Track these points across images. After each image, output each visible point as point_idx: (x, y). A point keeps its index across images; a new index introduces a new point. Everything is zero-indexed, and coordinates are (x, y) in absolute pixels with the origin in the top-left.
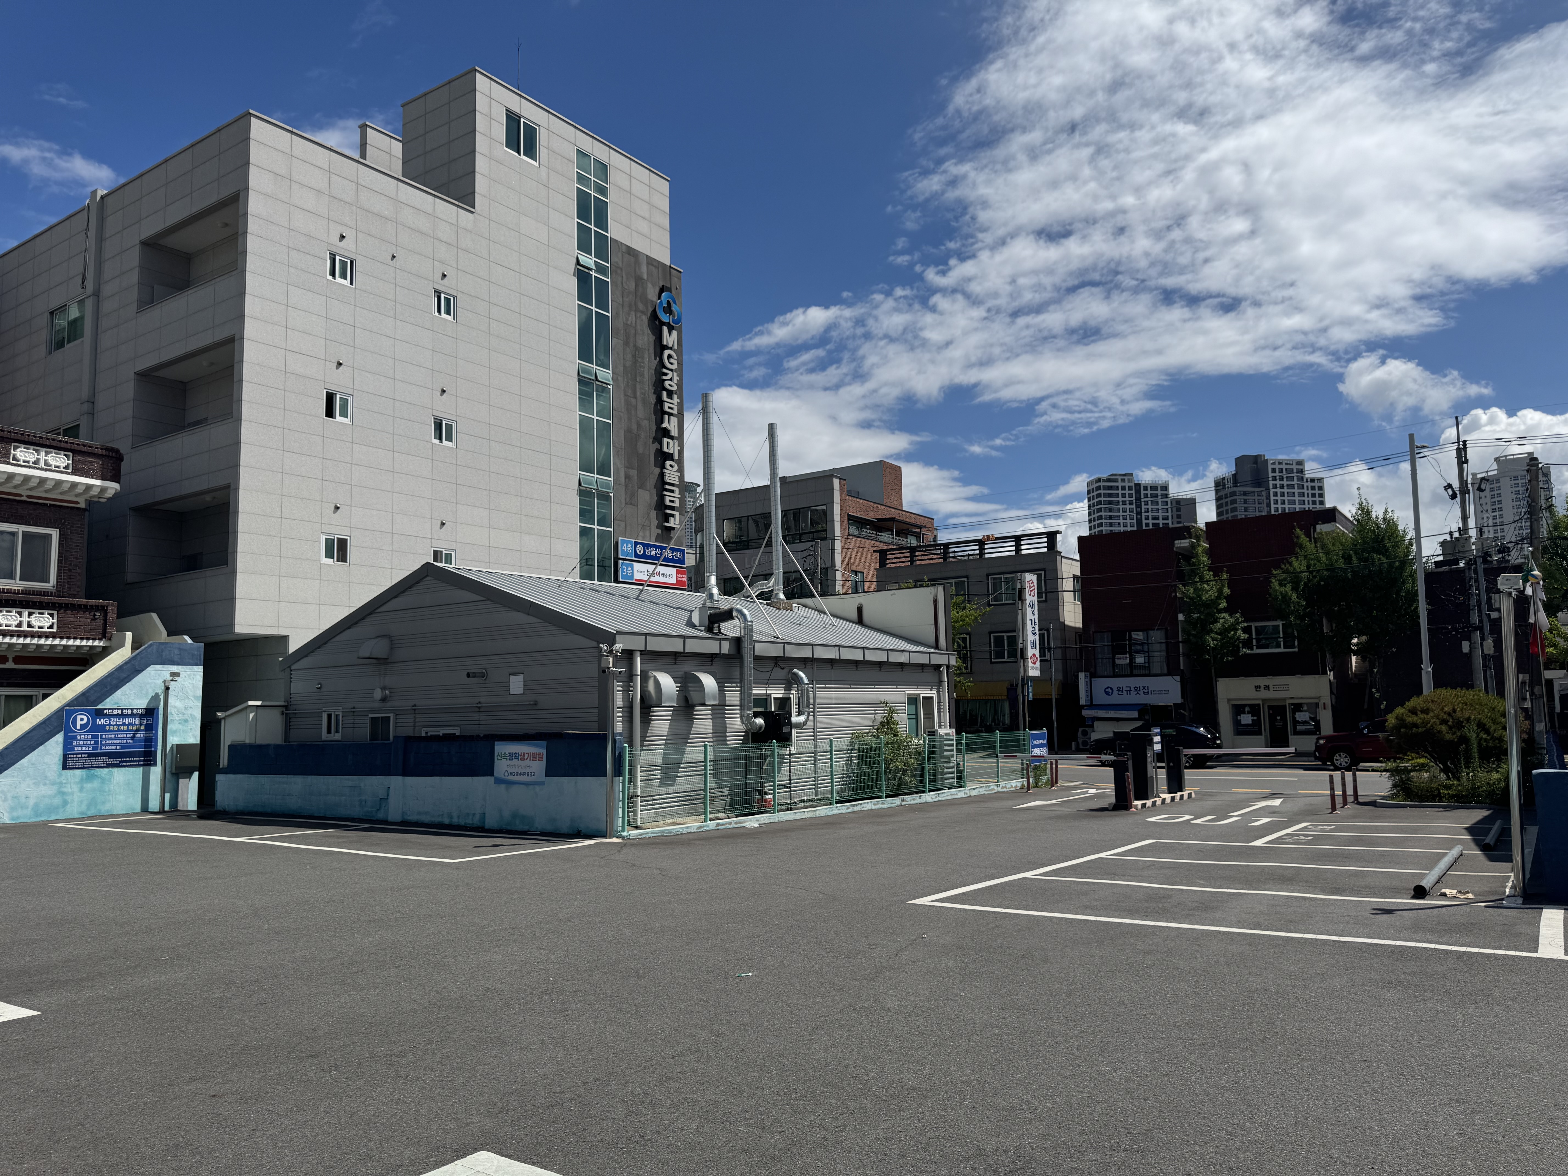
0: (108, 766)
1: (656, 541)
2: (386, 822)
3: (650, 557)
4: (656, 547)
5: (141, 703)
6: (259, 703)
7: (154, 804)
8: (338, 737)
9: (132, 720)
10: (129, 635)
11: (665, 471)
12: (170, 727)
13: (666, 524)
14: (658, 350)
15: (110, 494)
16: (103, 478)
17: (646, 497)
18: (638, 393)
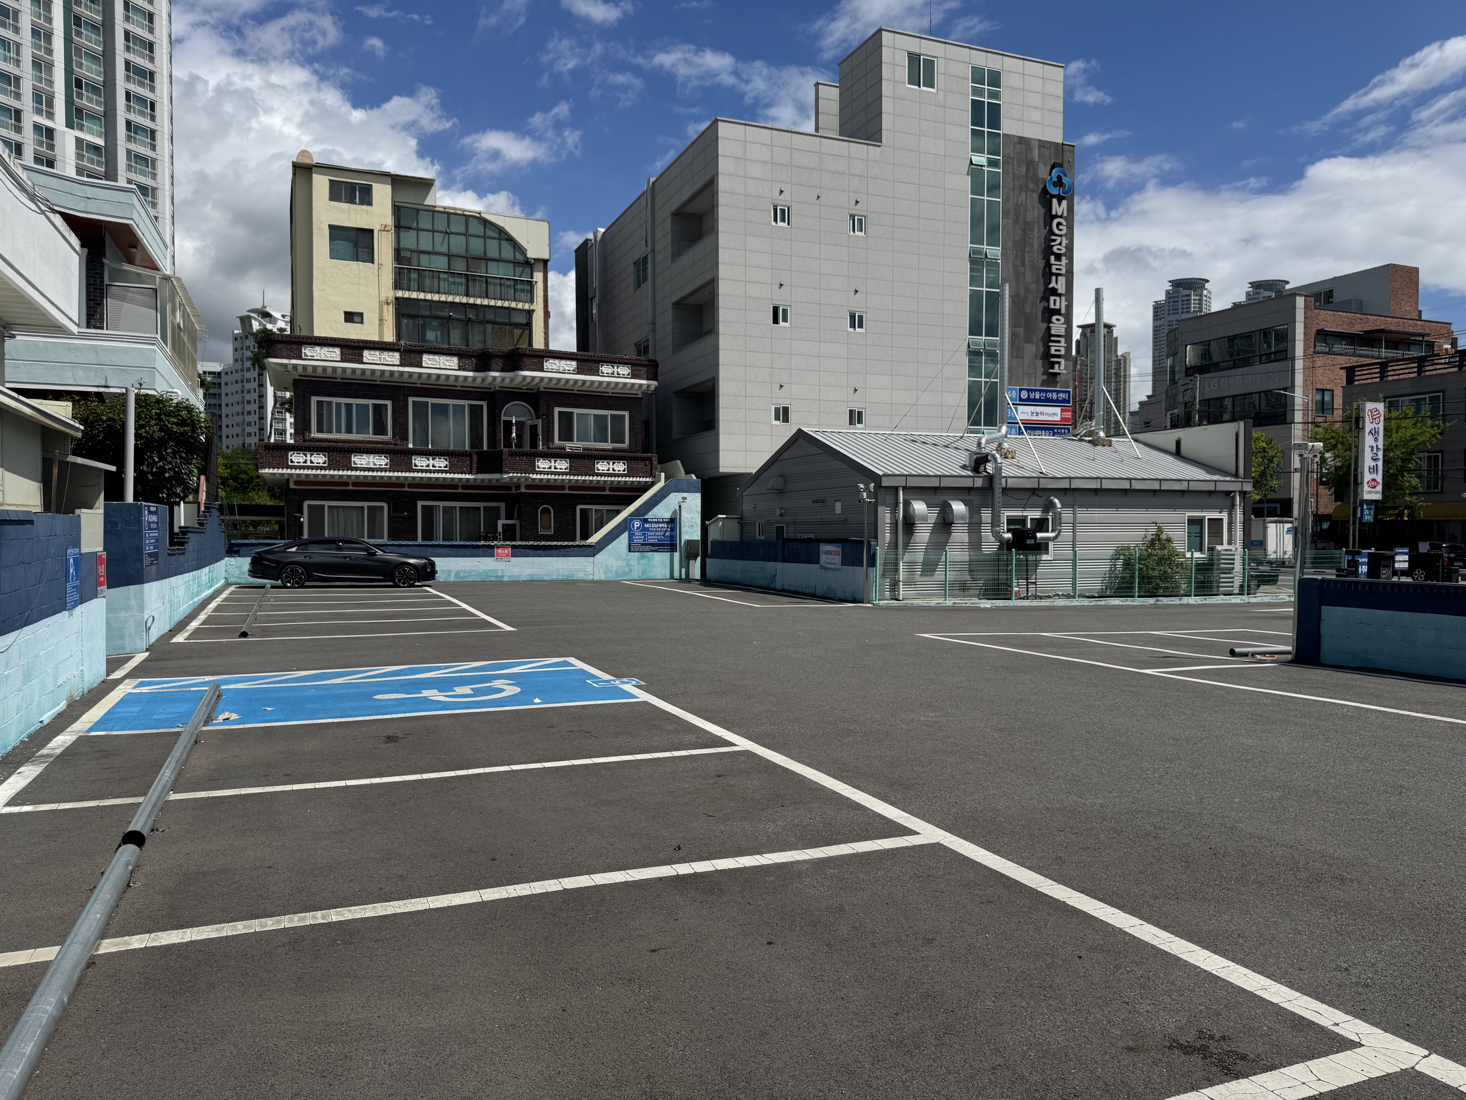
0: (652, 551)
1: (1042, 385)
2: (775, 589)
3: (1035, 400)
4: (1040, 391)
5: (668, 515)
6: (724, 516)
7: (676, 575)
8: (763, 538)
9: (663, 525)
10: (663, 474)
11: (1051, 325)
12: (682, 530)
13: (1051, 371)
14: (1048, 220)
15: (652, 388)
16: (648, 379)
17: (1032, 349)
18: (1027, 262)
